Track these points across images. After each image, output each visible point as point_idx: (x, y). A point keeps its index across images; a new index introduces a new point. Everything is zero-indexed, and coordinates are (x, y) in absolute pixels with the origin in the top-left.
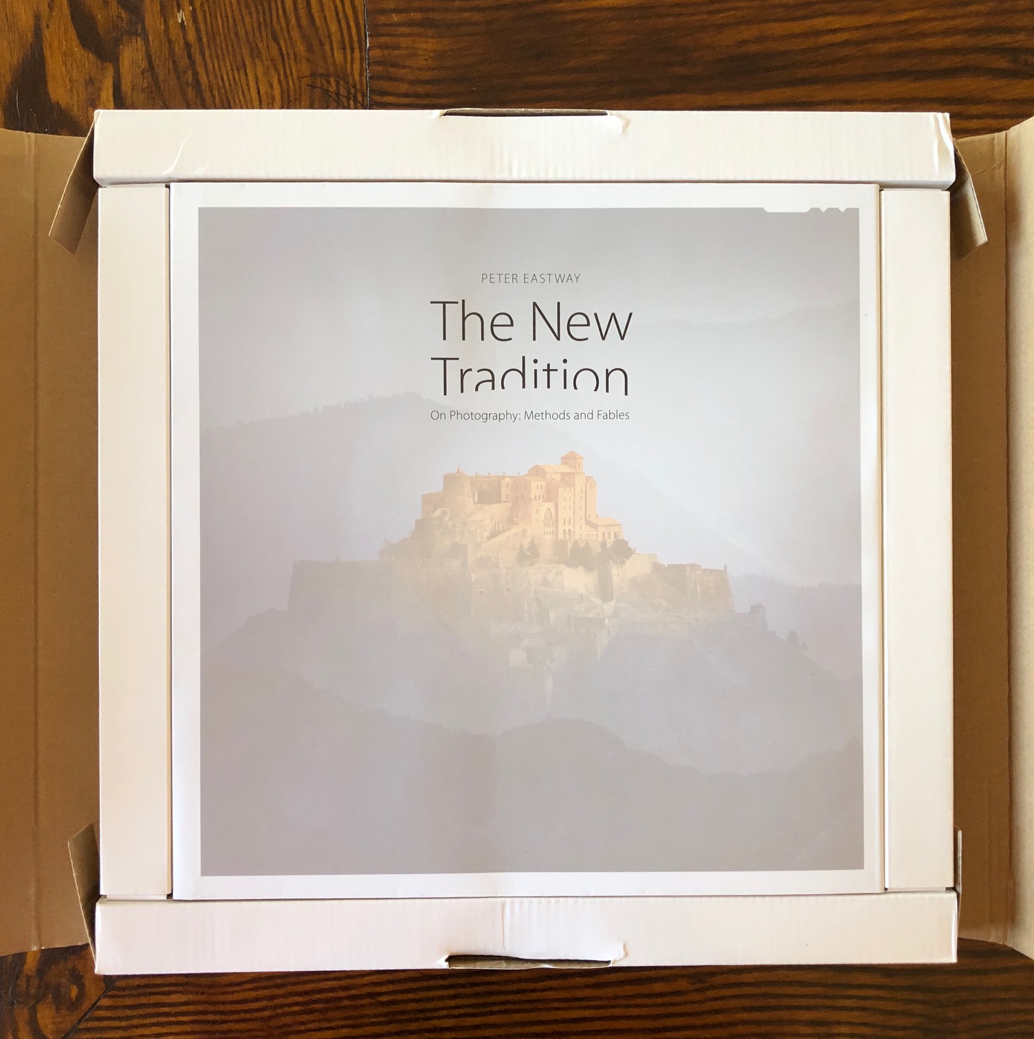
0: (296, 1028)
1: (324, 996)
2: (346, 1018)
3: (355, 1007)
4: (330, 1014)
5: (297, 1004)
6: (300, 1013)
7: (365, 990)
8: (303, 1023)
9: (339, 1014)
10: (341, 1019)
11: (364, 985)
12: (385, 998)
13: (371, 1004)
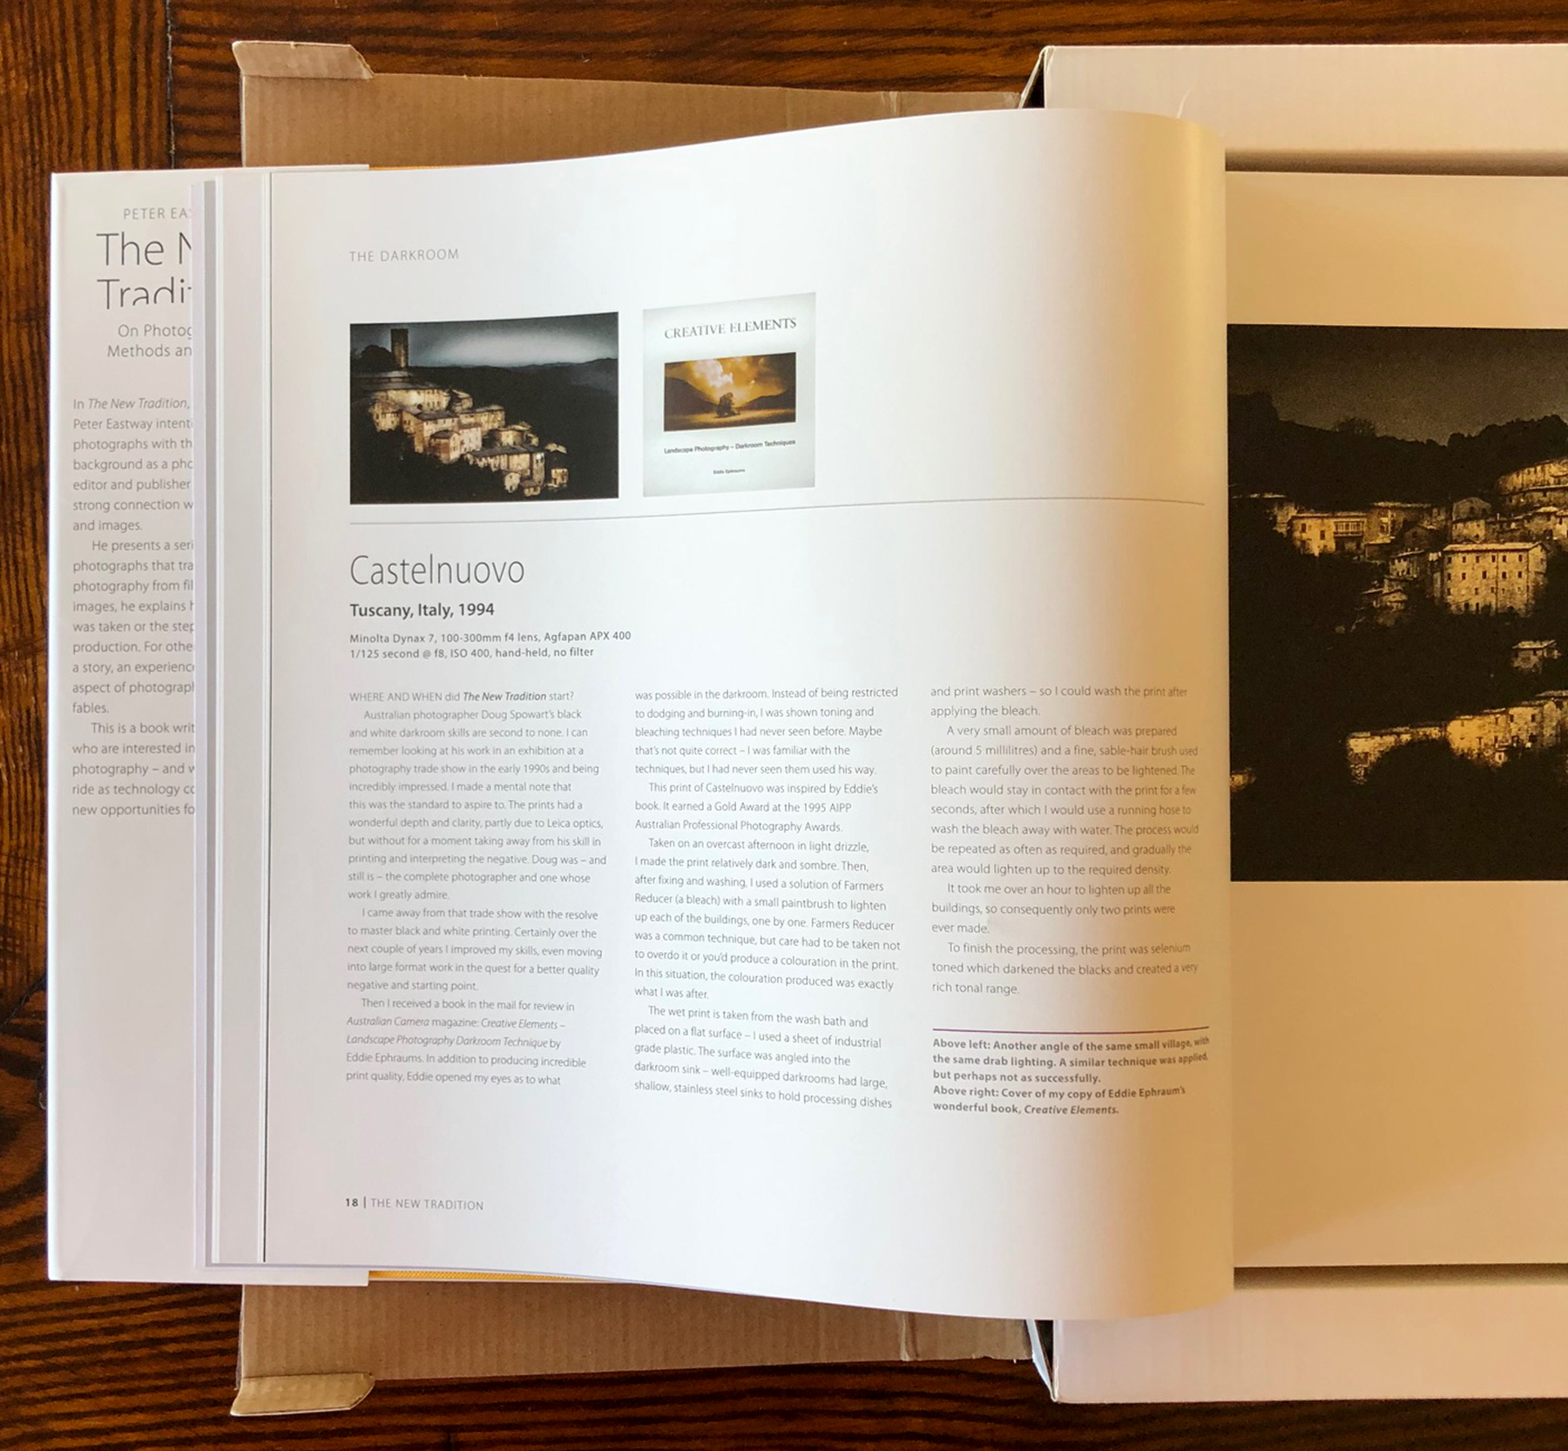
0: (30, 1394)
1: (75, 1343)
2: (109, 1380)
3: (127, 1360)
4: (84, 1372)
5: (31, 1356)
6: (37, 1370)
7: (143, 1334)
8: (41, 1387)
9: (99, 1372)
10: (101, 1381)
11: (143, 1326)
12: (171, 1348)
13: (151, 1357)
